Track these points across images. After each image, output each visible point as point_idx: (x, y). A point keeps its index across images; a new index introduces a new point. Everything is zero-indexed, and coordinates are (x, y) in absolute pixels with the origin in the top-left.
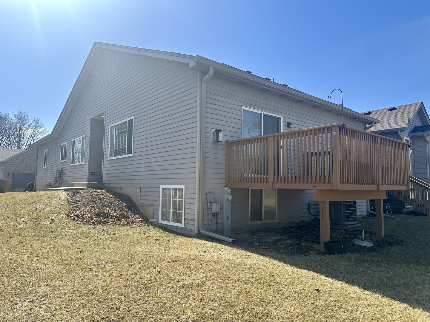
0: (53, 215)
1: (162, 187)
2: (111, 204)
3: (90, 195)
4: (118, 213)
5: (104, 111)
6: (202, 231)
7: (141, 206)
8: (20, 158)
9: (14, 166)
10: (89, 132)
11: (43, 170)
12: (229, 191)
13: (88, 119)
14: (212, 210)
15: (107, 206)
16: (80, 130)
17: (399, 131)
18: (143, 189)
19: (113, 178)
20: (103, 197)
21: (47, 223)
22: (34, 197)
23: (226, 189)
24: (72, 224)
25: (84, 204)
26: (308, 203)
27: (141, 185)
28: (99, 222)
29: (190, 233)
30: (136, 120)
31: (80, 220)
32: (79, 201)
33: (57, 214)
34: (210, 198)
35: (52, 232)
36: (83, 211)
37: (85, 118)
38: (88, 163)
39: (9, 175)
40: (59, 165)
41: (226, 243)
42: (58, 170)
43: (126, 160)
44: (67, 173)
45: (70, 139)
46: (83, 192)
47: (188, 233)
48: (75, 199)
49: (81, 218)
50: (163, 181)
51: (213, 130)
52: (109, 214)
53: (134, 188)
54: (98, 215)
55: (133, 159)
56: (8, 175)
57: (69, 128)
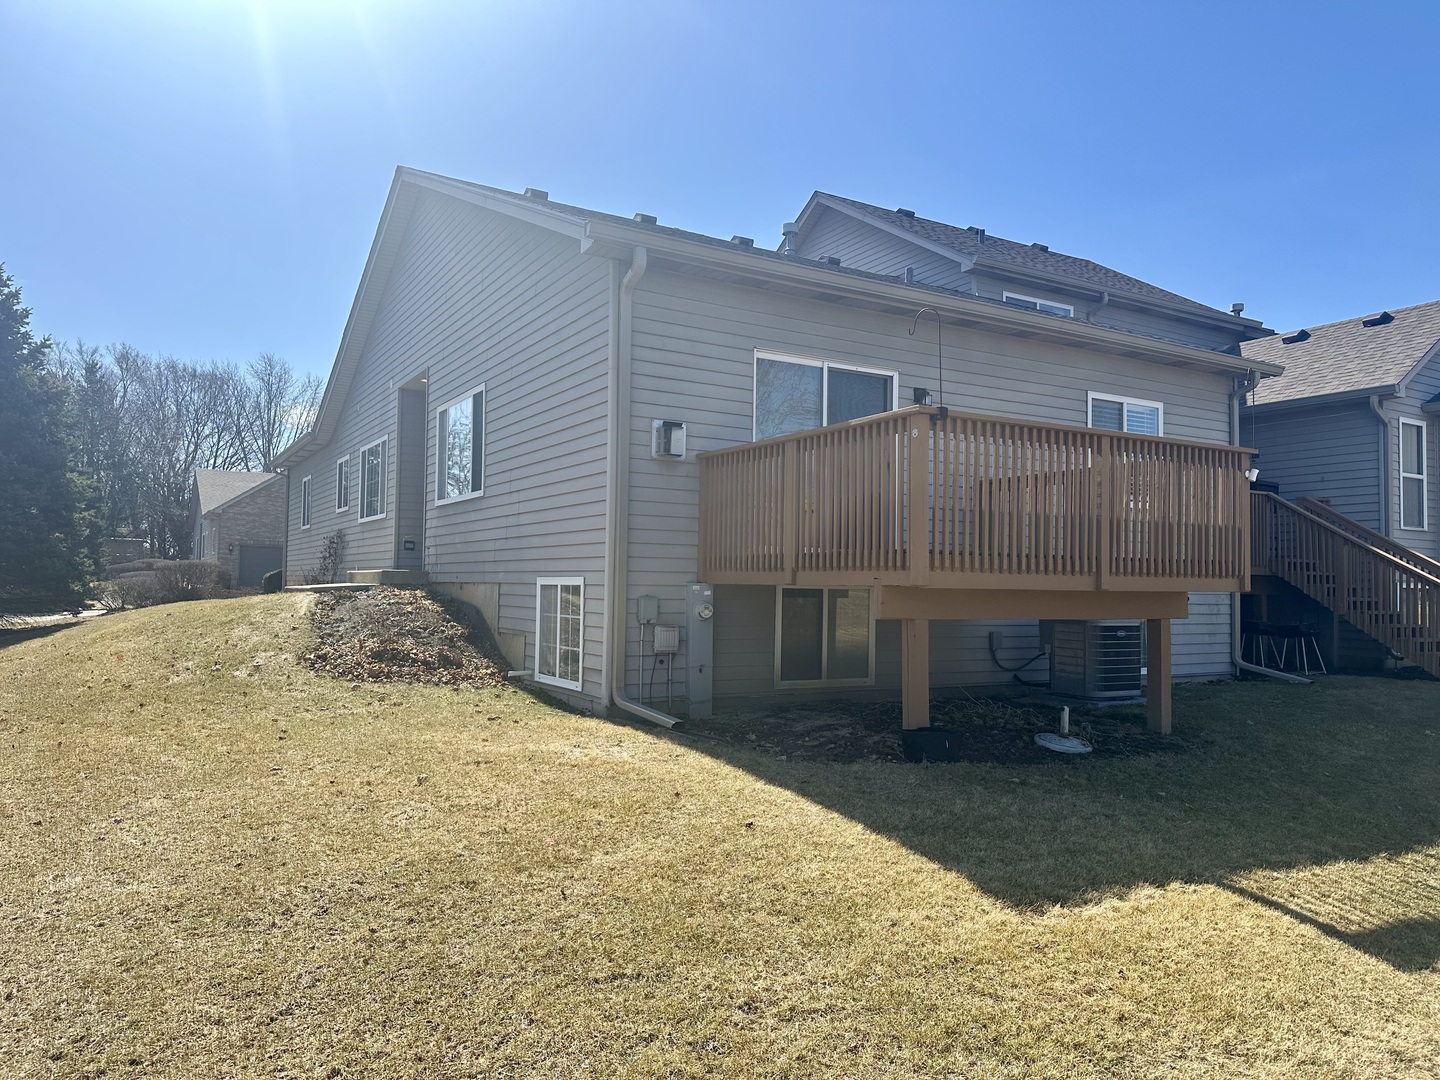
0: (264, 654)
1: (541, 581)
2: (425, 629)
3: (377, 605)
4: (431, 653)
5: (425, 367)
6: (618, 701)
7: (500, 634)
8: (258, 500)
9: (244, 525)
10: (395, 427)
11: (300, 536)
12: (708, 593)
13: (393, 387)
14: (653, 645)
15: (413, 633)
16: (377, 422)
17: (1374, 400)
18: (504, 589)
19: (444, 559)
20: (409, 610)
21: (241, 674)
22: (233, 610)
23: (696, 587)
24: (303, 676)
25: (354, 627)
26: (990, 634)
27: (501, 577)
28: (376, 676)
29: (595, 706)
30: (491, 395)
31: (328, 668)
32: (342, 620)
33: (273, 653)
34: (649, 611)
35: (245, 694)
36: (343, 647)
37: (385, 387)
38: (393, 515)
39: (231, 551)
40: (334, 521)
41: (659, 729)
42: (332, 534)
43: (470, 507)
44: (351, 544)
45: (356, 448)
46: (363, 596)
47: (589, 706)
48: (336, 615)
49: (331, 664)
50: (542, 566)
51: (657, 424)
52: (408, 654)
53: (488, 586)
54: (377, 656)
55: (485, 504)
56: (227, 551)
57: (355, 415)
